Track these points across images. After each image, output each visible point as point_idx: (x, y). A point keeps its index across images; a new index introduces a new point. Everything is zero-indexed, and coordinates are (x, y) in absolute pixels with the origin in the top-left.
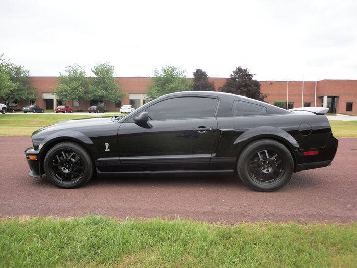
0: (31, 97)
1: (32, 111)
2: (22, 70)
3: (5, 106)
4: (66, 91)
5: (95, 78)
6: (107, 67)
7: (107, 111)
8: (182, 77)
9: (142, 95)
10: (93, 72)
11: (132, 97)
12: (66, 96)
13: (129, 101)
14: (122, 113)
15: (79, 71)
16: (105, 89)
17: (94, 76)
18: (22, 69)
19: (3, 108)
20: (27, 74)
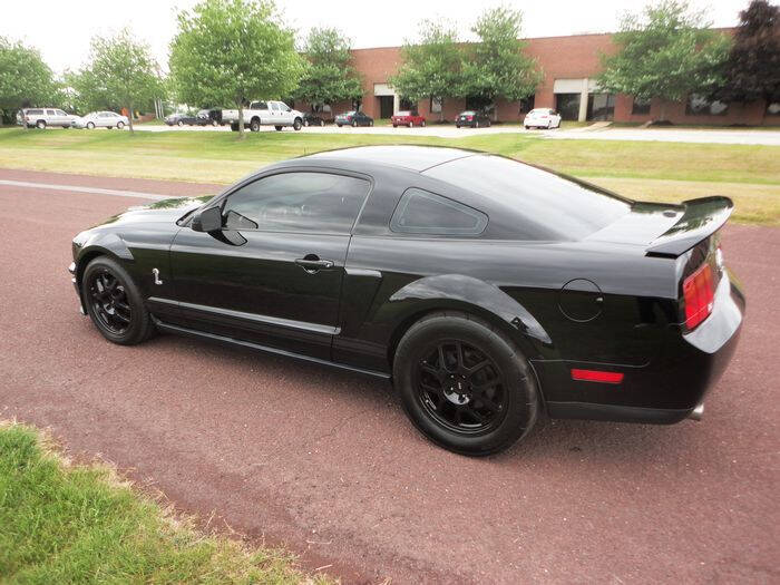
0: (352, 93)
1: (351, 122)
2: (340, 37)
3: (301, 115)
4: (414, 80)
5: (476, 45)
6: (507, 16)
7: (498, 123)
8: (700, 26)
9: (586, 80)
10: (474, 30)
11: (562, 87)
12: (415, 90)
13: (551, 99)
14: (528, 127)
15: (444, 32)
16: (496, 70)
17: (476, 39)
18: (338, 34)
19: (298, 118)
20: (348, 45)
